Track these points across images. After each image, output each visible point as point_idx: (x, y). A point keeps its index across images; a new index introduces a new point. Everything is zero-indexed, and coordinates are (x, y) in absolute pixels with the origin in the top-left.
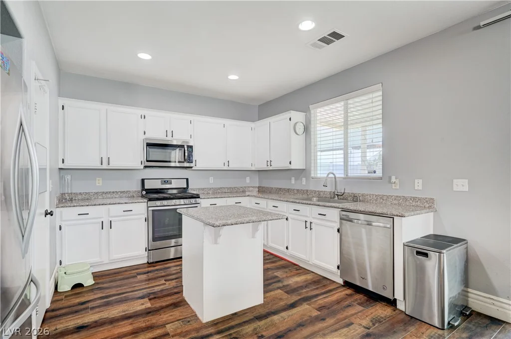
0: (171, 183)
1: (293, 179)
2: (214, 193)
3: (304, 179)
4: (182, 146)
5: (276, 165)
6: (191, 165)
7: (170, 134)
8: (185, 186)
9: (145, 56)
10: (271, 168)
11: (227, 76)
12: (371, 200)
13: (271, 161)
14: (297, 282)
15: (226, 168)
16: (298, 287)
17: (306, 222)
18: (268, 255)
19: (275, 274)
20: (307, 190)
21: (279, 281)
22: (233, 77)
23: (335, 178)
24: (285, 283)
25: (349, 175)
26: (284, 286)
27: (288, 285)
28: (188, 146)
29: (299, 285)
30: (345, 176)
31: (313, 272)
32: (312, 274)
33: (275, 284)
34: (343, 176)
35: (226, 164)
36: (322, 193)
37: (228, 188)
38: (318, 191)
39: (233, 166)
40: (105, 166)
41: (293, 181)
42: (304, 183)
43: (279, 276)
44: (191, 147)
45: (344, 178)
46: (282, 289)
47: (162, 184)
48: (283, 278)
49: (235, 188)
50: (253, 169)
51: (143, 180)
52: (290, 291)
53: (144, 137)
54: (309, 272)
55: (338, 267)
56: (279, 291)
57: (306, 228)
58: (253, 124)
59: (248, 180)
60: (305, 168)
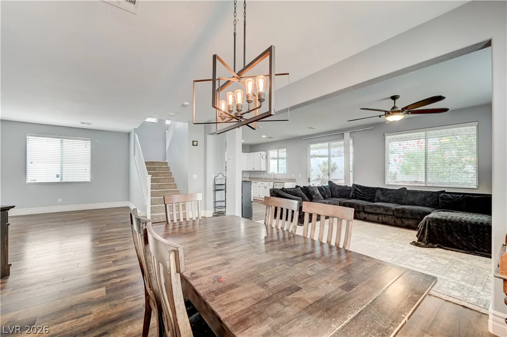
1: (262, 174)
3: (266, 175)
5: (256, 169)
10: (254, 170)
50: (247, 170)
58: (247, 154)
59: (245, 174)
60: (266, 170)
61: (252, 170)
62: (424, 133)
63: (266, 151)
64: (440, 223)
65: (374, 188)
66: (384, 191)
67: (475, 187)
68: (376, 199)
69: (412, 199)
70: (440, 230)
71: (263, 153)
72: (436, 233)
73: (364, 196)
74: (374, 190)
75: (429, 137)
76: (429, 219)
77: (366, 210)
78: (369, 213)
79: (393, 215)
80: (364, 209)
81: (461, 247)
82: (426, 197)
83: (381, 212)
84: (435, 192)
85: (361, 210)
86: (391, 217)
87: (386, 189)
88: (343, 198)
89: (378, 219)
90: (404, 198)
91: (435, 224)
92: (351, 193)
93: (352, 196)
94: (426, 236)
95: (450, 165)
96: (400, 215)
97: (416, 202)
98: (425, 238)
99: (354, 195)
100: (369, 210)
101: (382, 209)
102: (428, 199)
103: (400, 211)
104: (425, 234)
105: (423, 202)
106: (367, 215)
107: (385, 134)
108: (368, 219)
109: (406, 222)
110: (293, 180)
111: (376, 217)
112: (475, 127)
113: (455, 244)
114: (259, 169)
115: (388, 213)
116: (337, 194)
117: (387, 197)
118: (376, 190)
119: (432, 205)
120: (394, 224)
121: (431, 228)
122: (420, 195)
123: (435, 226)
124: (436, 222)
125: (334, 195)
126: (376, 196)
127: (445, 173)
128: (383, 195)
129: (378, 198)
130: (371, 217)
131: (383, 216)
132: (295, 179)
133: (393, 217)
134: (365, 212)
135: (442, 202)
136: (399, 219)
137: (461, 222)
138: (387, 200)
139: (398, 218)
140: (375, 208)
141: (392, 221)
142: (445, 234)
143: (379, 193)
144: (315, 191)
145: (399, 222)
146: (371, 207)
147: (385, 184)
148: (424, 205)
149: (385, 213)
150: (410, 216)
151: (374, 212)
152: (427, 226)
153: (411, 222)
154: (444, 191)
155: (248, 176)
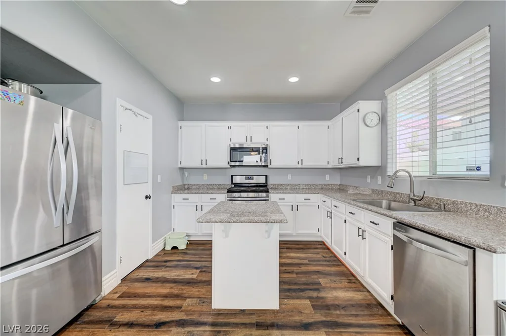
0: (253, 179)
1: (369, 177)
2: (291, 189)
3: (379, 178)
4: (259, 148)
6: (266, 164)
7: (249, 139)
8: (264, 182)
9: (216, 80)
10: (343, 166)
11: (288, 80)
12: (467, 211)
13: (342, 158)
14: (336, 298)
15: (300, 166)
16: (333, 305)
17: (359, 228)
18: (331, 257)
19: (320, 279)
20: (382, 191)
21: (317, 290)
22: (294, 80)
23: (410, 176)
24: (322, 294)
25: (438, 173)
26: (318, 297)
27: (322, 298)
28: (262, 148)
29: (336, 303)
30: (432, 175)
31: (368, 291)
32: (366, 293)
33: (309, 291)
34: (428, 174)
35: (300, 163)
36: (398, 195)
37: (306, 185)
38: (394, 193)
39: (306, 164)
40: (204, 166)
41: (369, 180)
42: (380, 182)
43: (322, 283)
44: (266, 149)
45: (429, 178)
46: (313, 300)
47: (246, 179)
48: (324, 288)
49: (313, 185)
50: (329, 166)
51: (232, 176)
52: (321, 305)
54: (365, 290)
55: (392, 298)
56: (308, 302)
57: (359, 236)
59: (327, 177)
60: (380, 165)
71: (369, 106)
114: (354, 162)
155: (336, 180)
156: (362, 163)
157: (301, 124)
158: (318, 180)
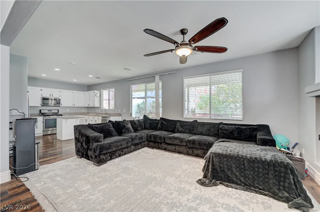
0: (51, 111)
2: (69, 115)
3: (99, 110)
4: (57, 99)
5: (91, 106)
6: (60, 105)
7: (51, 95)
8: (57, 112)
10: (89, 107)
13: (89, 104)
17: (95, 120)
20: (100, 113)
22: (75, 80)
23: (105, 109)
28: (59, 99)
35: (74, 105)
37: (74, 113)
39: (76, 106)
42: (97, 111)
44: (60, 100)
47: (48, 111)
49: (77, 113)
50: (84, 106)
51: (40, 110)
53: (42, 96)
58: (84, 92)
59: (83, 110)
60: (99, 106)
61: (87, 106)
62: (209, 77)
63: (100, 90)
64: (222, 158)
65: (175, 121)
66: (182, 123)
67: (241, 119)
68: (176, 130)
69: (201, 130)
70: (221, 165)
71: (97, 92)
72: (218, 169)
73: (168, 128)
74: (175, 122)
75: (212, 84)
76: (212, 155)
77: (166, 141)
78: (169, 144)
79: (186, 146)
80: (165, 141)
81: (239, 182)
82: (210, 128)
83: (177, 144)
84: (216, 124)
85: (163, 141)
86: (184, 147)
87: (184, 121)
88: (152, 129)
89: (175, 149)
90: (195, 129)
91: (217, 160)
92: (159, 126)
93: (160, 128)
94: (210, 172)
95: (223, 103)
96: (191, 146)
97: (204, 132)
98: (209, 174)
99: (160, 127)
100: (168, 142)
101: (178, 140)
102: (212, 130)
103: (191, 142)
104: (209, 169)
105: (208, 132)
106: (167, 145)
107: (183, 77)
108: (168, 149)
109: (196, 152)
110: (119, 115)
111: (174, 147)
112: (241, 73)
113: (234, 179)
114: (93, 106)
115: (182, 144)
116: (148, 126)
117: (184, 128)
118: (176, 122)
119: (214, 134)
120: (186, 153)
121: (214, 164)
122: (206, 126)
123: (217, 162)
124: (218, 157)
125: (147, 127)
126: (177, 128)
127: (220, 109)
128: (181, 127)
129: (178, 129)
130: (169, 147)
131: (179, 146)
132: (121, 114)
133: (186, 147)
134: (166, 144)
135: (221, 132)
136: (191, 149)
137: (239, 157)
138: (183, 131)
139: (189, 148)
140: (173, 140)
141: (185, 151)
142: (225, 170)
143: (178, 124)
144: (126, 125)
145: (190, 151)
146: (170, 138)
147: (183, 116)
148: (209, 135)
149: (180, 144)
150: (198, 147)
151: (173, 143)
152: (211, 162)
153: (200, 152)
154: (222, 123)
155: (86, 111)
156: (95, 106)
157: (74, 92)
158: (79, 111)
